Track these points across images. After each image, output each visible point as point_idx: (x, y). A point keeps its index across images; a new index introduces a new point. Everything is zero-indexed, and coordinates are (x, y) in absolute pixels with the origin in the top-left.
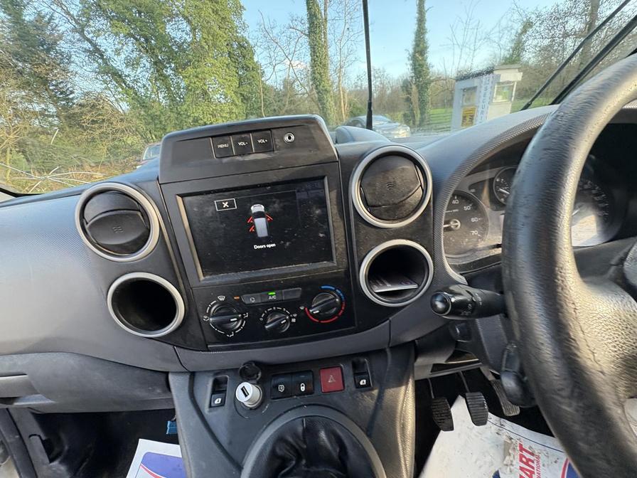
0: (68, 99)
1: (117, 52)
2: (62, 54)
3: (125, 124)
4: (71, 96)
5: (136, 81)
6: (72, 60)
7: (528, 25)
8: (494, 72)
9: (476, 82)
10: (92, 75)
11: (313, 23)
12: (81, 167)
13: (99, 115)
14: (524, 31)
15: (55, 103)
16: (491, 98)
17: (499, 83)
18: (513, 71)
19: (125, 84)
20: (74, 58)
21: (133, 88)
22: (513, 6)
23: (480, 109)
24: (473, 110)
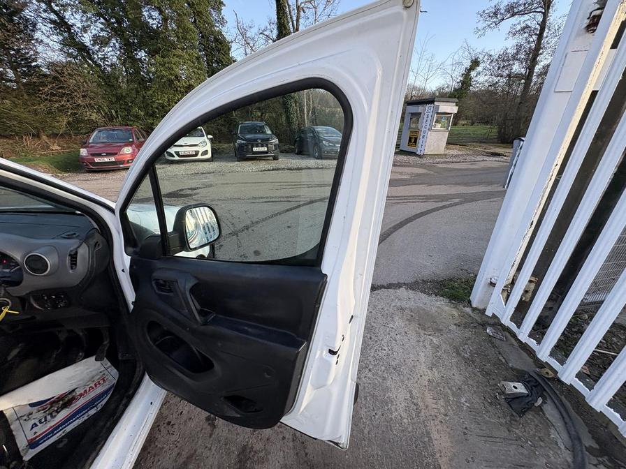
0: (31, 66)
1: (85, 29)
2: (27, 20)
3: (87, 101)
4: (34, 64)
5: (104, 59)
6: (38, 27)
7: (475, 63)
8: (435, 103)
9: (420, 109)
10: (58, 46)
11: (282, 32)
12: (37, 136)
13: (61, 88)
14: (472, 68)
15: (14, 69)
16: (431, 125)
17: (438, 113)
18: (451, 104)
19: (92, 61)
20: (39, 25)
21: (100, 66)
22: (465, 45)
23: (422, 134)
24: (417, 133)
